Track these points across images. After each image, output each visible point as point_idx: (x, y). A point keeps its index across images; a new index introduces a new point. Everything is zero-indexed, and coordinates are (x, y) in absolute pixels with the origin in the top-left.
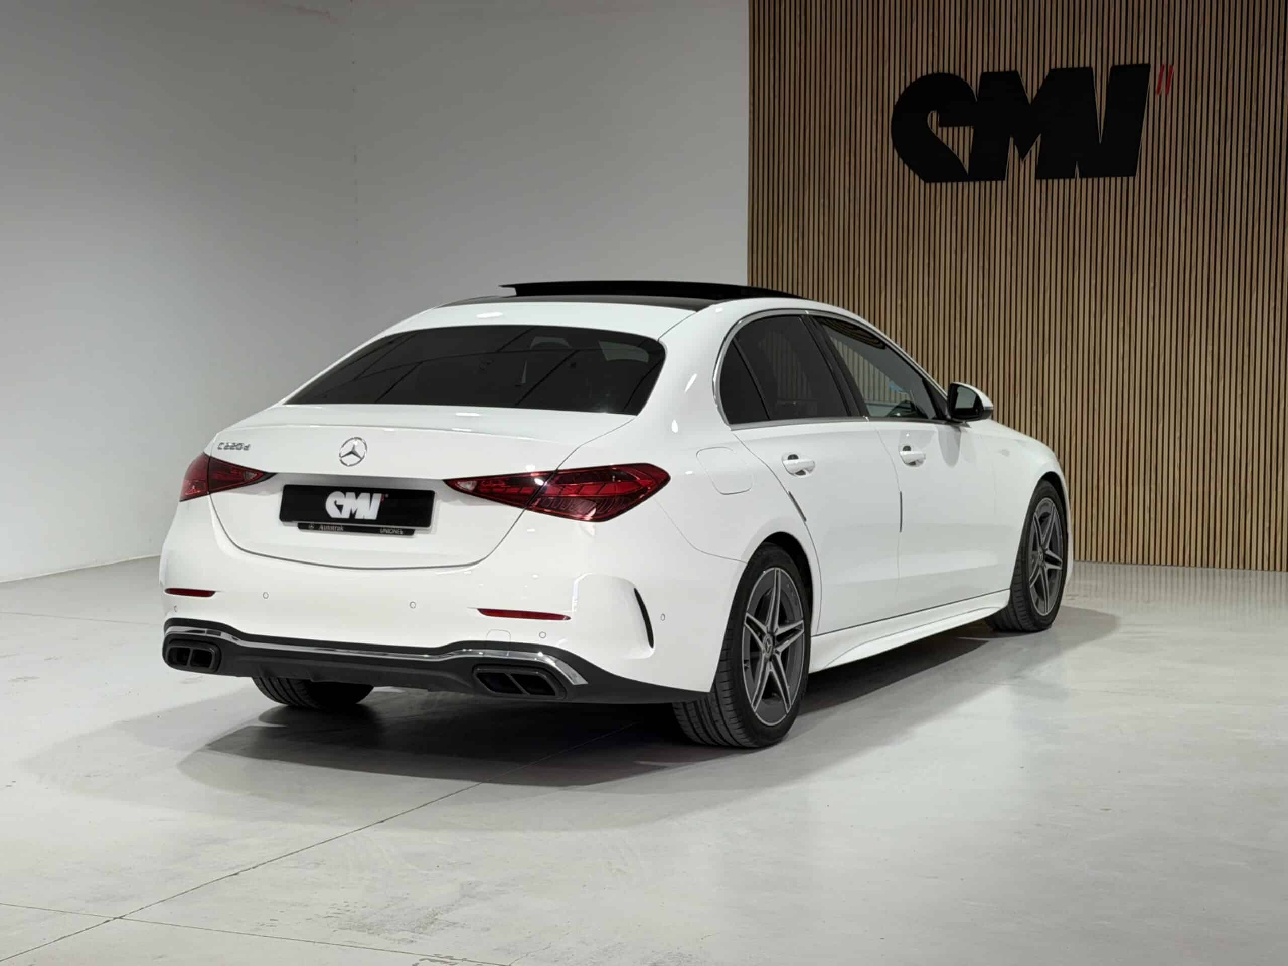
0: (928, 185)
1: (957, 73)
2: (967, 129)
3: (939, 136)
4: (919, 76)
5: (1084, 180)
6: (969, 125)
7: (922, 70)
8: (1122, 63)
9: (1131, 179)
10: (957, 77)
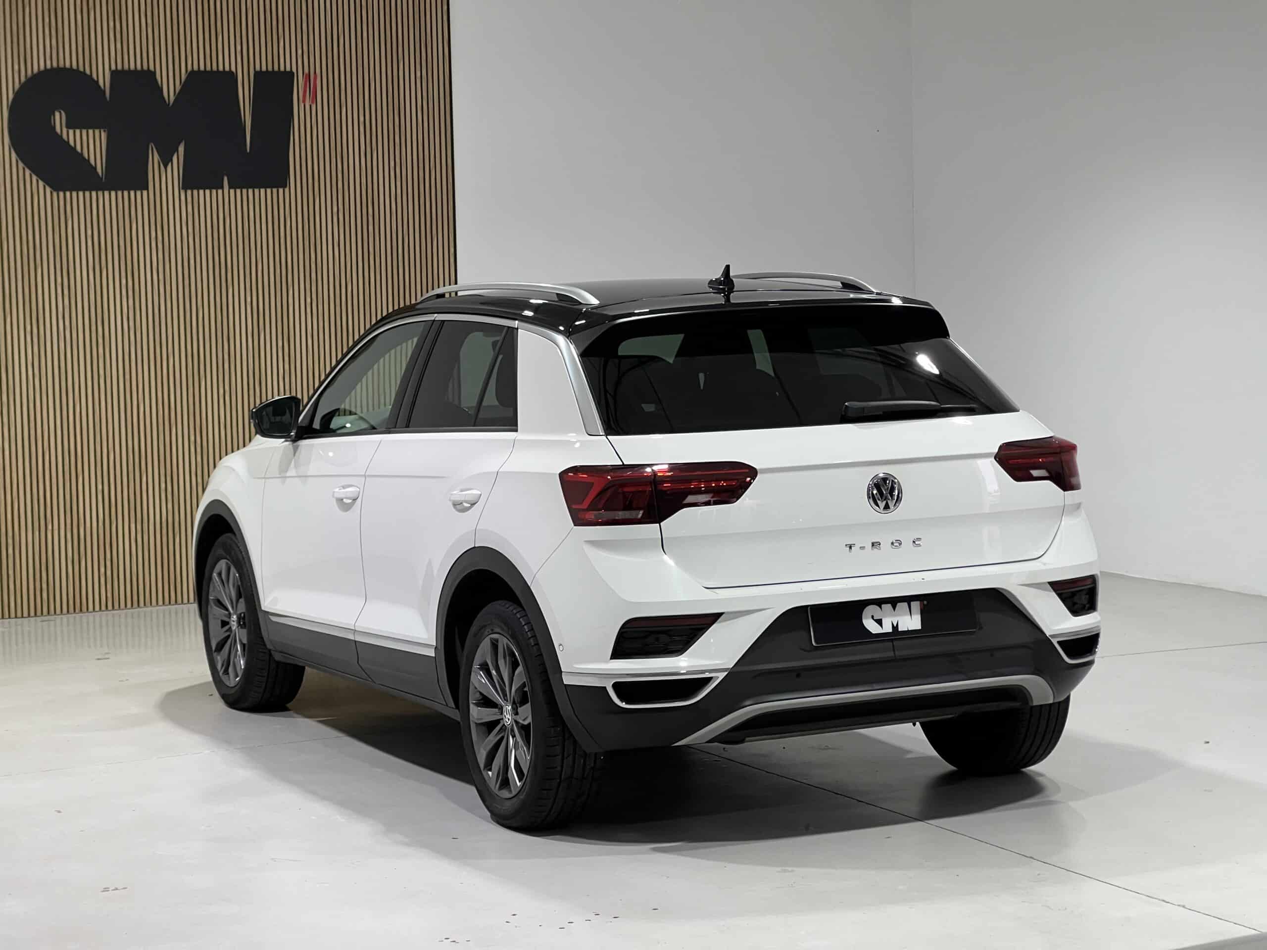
0: (55, 194)
1: (81, 69)
2: (97, 131)
3: (65, 136)
4: (36, 70)
5: (232, 191)
6: (99, 128)
7: (39, 64)
8: (264, 69)
9: (281, 190)
10: (81, 72)
